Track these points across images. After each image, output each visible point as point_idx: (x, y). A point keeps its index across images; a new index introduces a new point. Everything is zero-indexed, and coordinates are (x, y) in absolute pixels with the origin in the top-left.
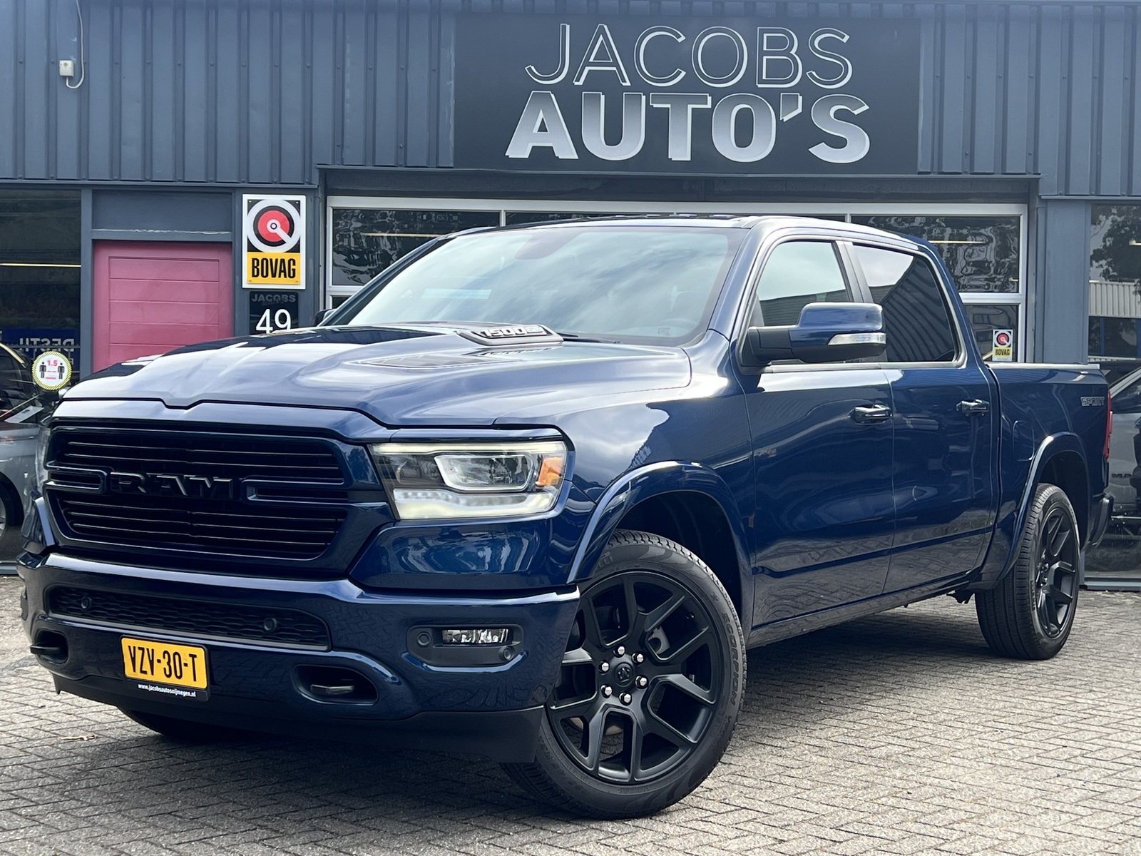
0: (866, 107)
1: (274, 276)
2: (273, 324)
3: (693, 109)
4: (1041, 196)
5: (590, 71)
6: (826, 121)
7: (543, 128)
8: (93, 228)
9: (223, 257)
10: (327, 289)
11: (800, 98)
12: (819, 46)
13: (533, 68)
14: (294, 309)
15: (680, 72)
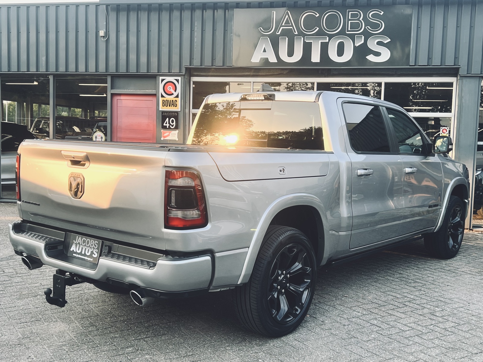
0: (389, 40)
1: (170, 106)
2: (169, 123)
4: (460, 75)
5: (282, 29)
6: (372, 45)
7: (265, 51)
8: (111, 89)
9: (154, 99)
10: (190, 110)
11: (363, 37)
12: (371, 16)
13: (261, 28)
14: (176, 118)
15: (316, 28)
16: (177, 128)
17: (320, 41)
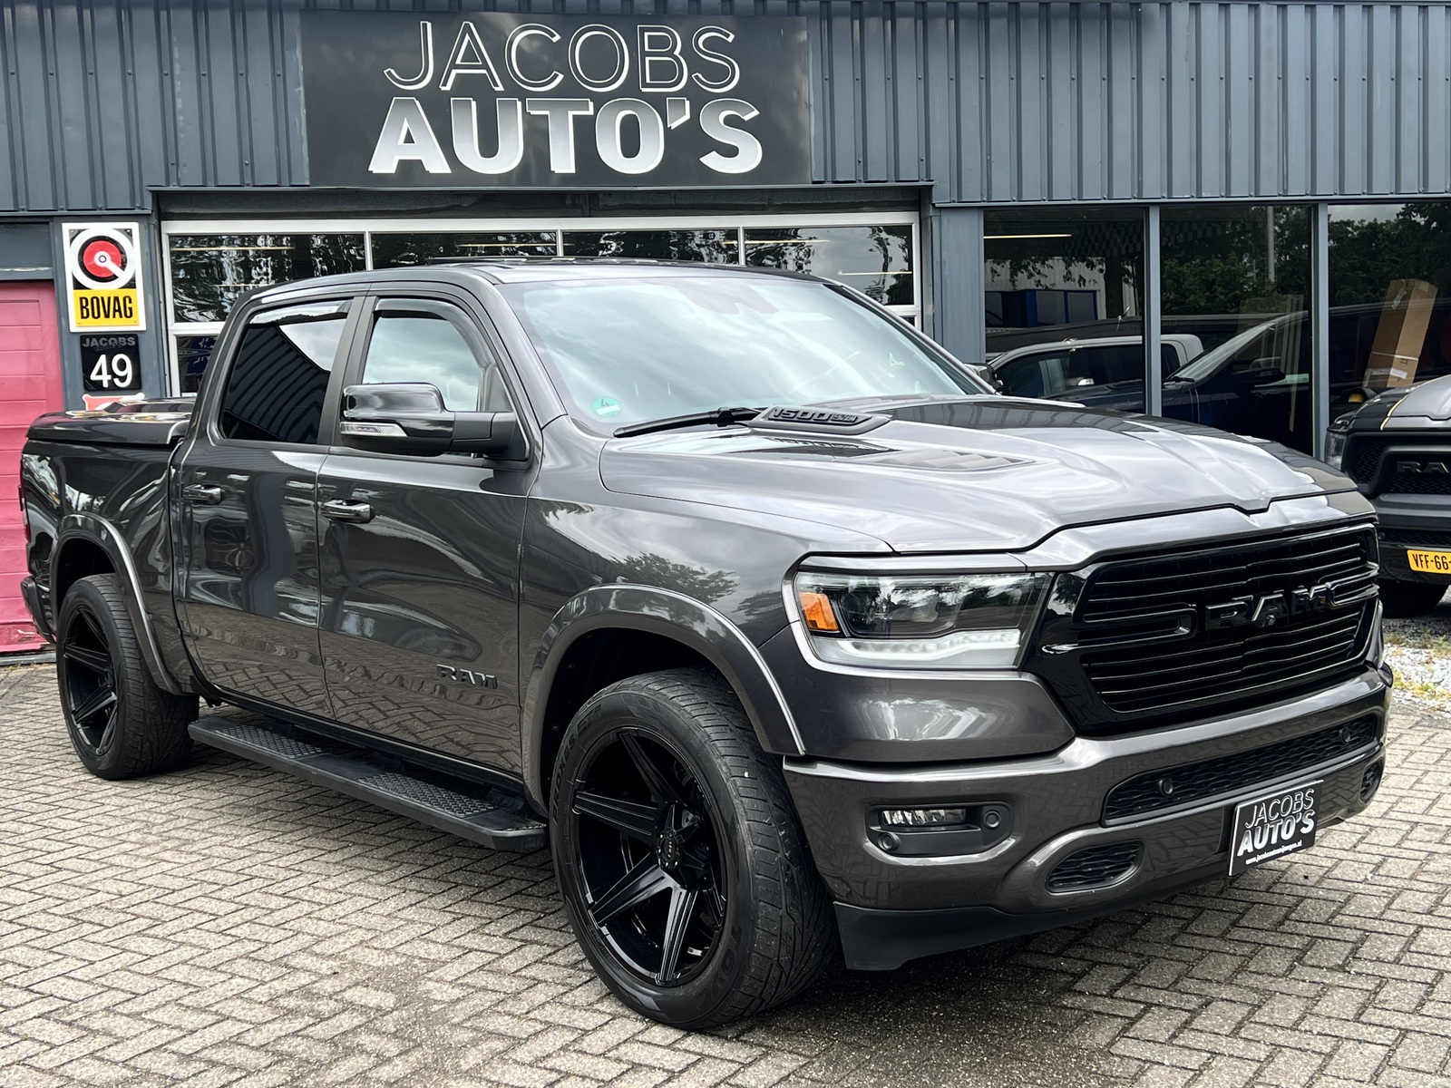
0: (756, 113)
1: (107, 316)
2: (110, 371)
3: (574, 116)
4: (934, 205)
5: (457, 74)
6: (715, 126)
7: (409, 139)
10: (169, 328)
11: (687, 103)
12: (704, 43)
13: (393, 71)
14: (134, 353)
15: (556, 76)
16: (136, 386)
17: (571, 114)
